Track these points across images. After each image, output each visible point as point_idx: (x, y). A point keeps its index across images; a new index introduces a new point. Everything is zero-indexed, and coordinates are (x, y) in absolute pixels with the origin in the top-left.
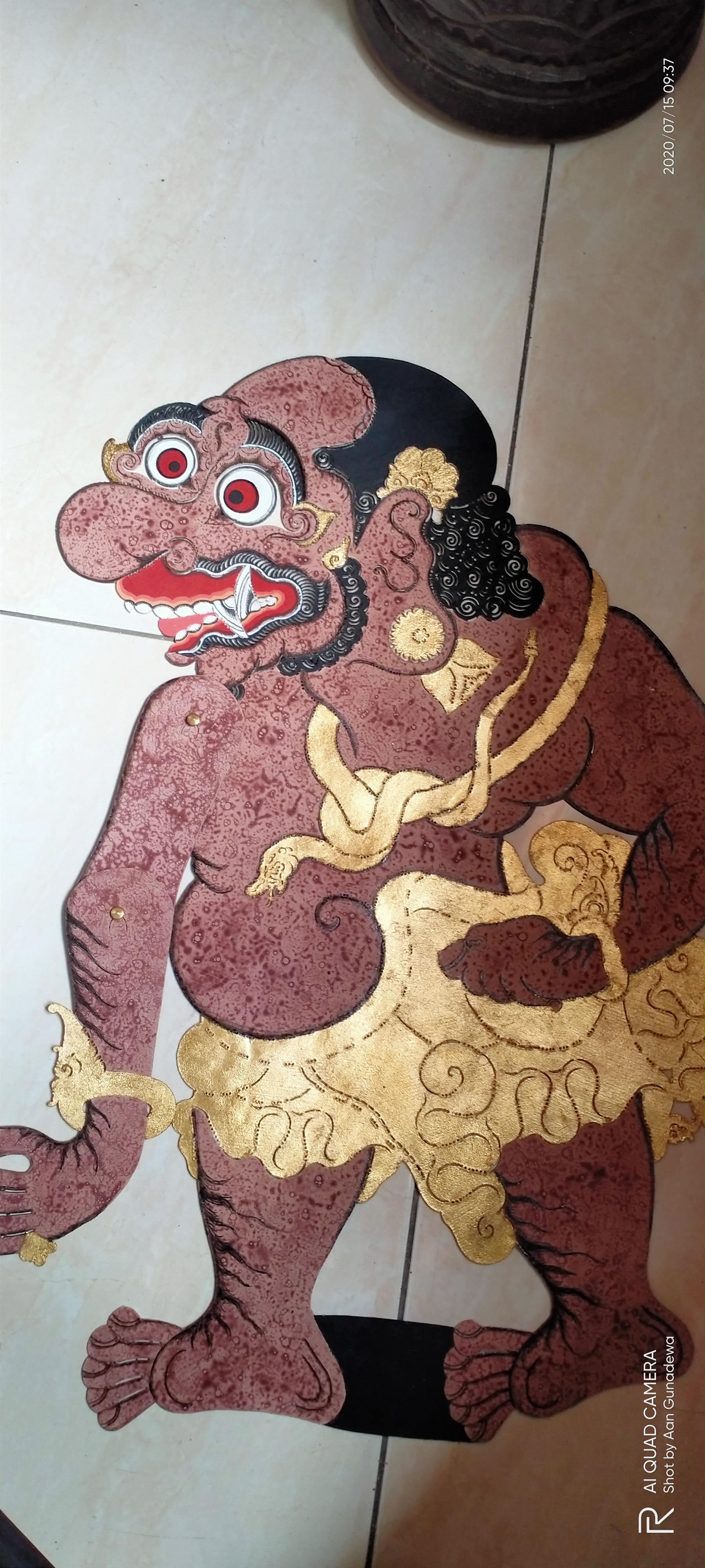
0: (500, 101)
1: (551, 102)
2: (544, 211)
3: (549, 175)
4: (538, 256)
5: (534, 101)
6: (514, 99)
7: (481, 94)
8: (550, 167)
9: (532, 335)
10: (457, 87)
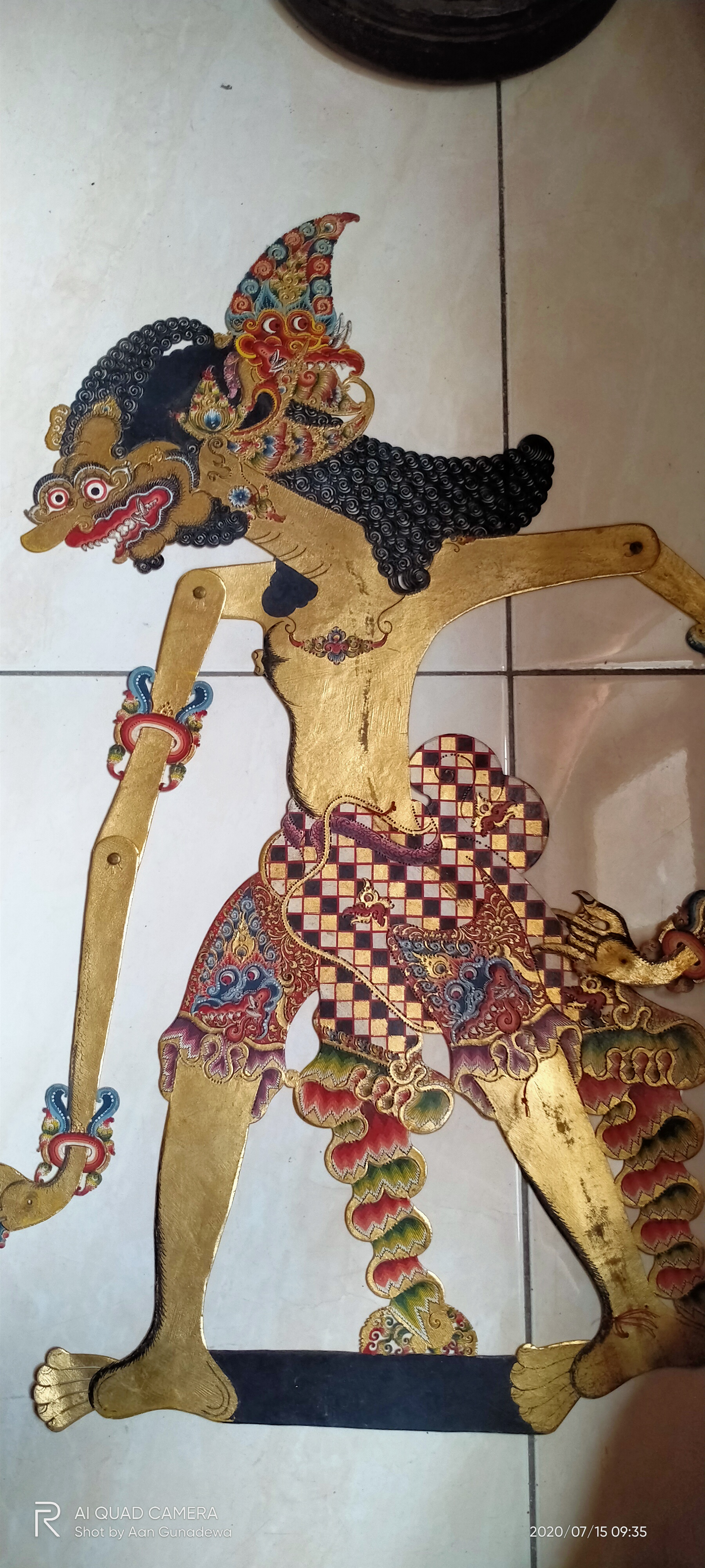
0: (437, 44)
1: (492, 38)
2: (500, 154)
3: (499, 114)
4: (501, 204)
5: (473, 38)
6: (452, 39)
7: (418, 39)
8: (499, 106)
9: (508, 291)
10: (392, 36)
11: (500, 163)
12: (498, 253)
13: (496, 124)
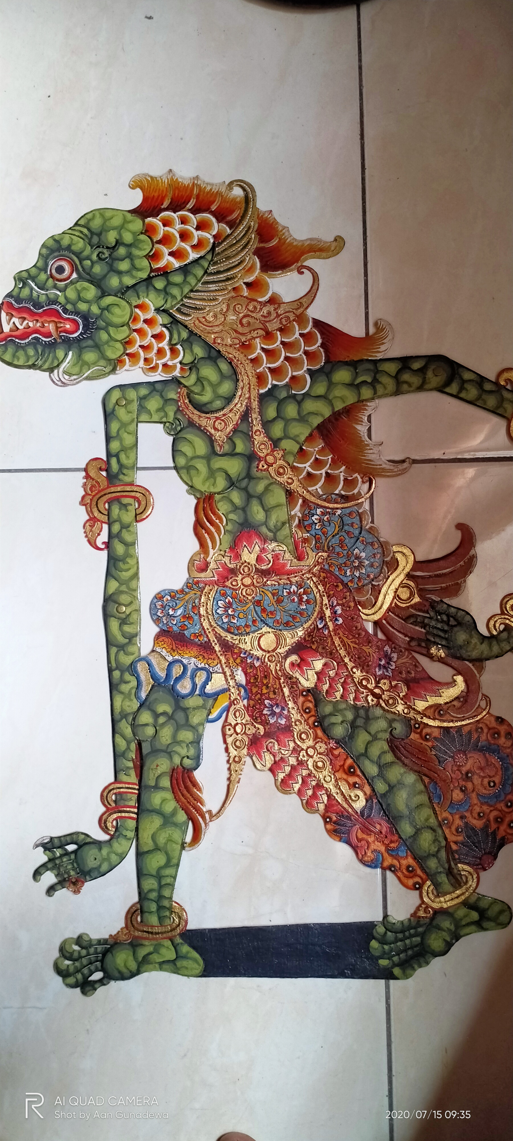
11: (360, 68)
12: (359, 137)
13: (357, 38)
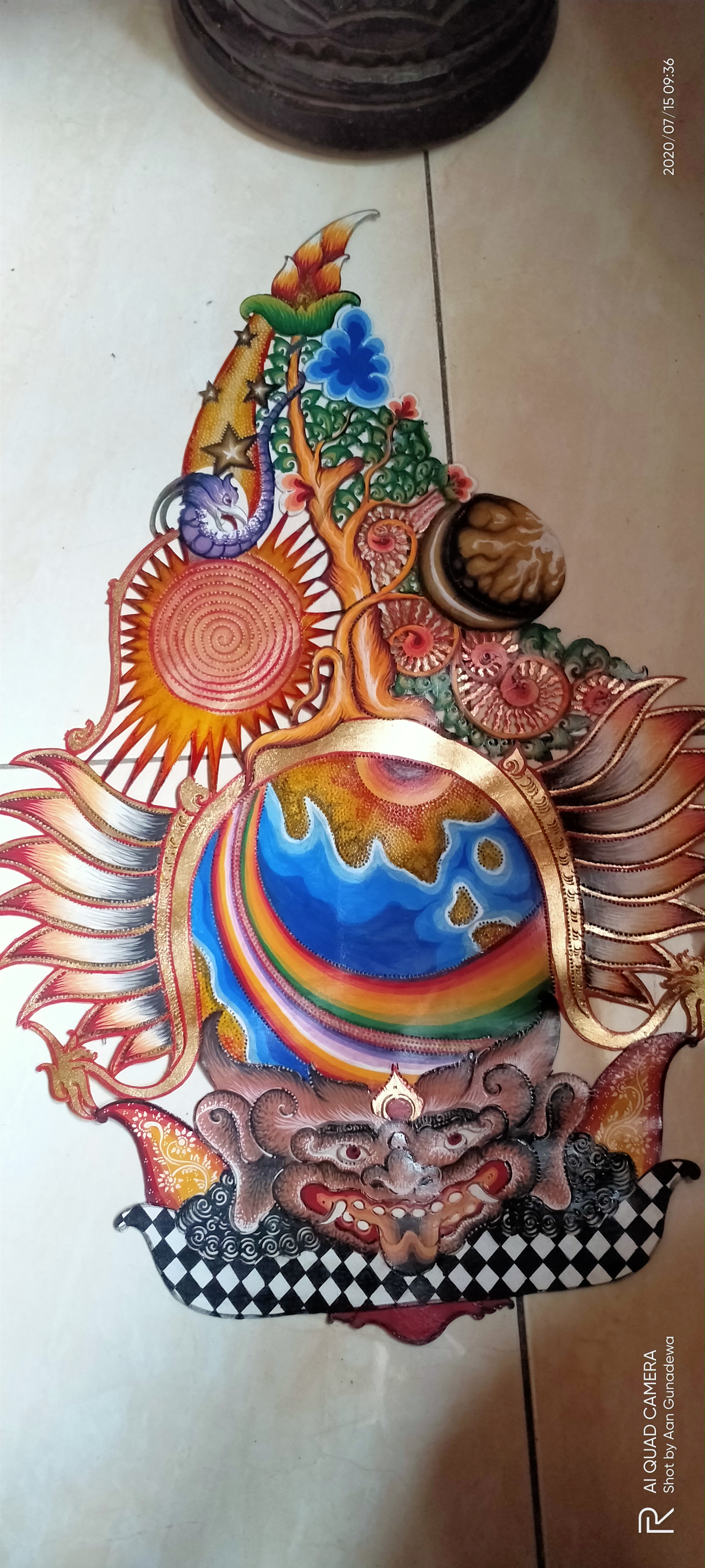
0: (360, 113)
1: (414, 105)
2: (432, 223)
3: (429, 185)
4: (435, 271)
5: (398, 106)
6: (377, 109)
7: (339, 110)
8: (428, 176)
9: (447, 354)
10: (313, 108)
11: (432, 232)
12: (435, 318)
13: (426, 194)
